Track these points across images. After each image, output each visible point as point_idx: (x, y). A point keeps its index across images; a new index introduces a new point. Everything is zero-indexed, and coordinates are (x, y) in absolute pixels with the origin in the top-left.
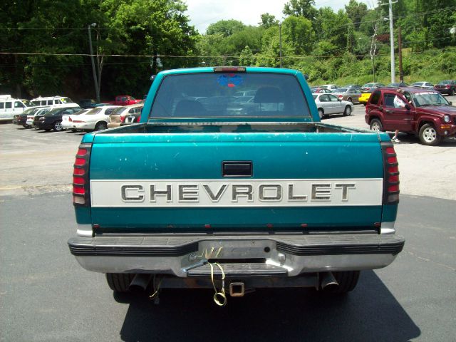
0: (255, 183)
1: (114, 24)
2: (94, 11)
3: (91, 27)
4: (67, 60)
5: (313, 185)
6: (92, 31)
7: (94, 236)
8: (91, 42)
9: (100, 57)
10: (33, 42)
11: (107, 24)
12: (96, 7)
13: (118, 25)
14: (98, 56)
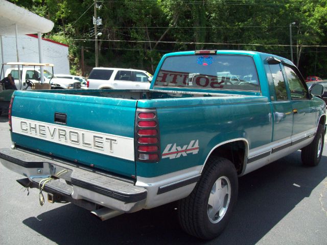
0: (68, 129)
1: (309, 23)
2: (296, 14)
3: (292, 25)
4: (272, 48)
5: (94, 136)
6: (292, 28)
7: (14, 149)
8: (291, 36)
9: (299, 47)
10: (249, 36)
11: (303, 23)
12: (298, 10)
13: (312, 24)
14: (297, 46)
